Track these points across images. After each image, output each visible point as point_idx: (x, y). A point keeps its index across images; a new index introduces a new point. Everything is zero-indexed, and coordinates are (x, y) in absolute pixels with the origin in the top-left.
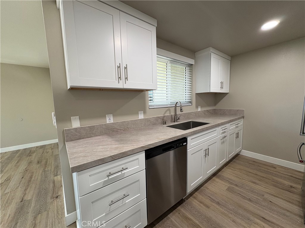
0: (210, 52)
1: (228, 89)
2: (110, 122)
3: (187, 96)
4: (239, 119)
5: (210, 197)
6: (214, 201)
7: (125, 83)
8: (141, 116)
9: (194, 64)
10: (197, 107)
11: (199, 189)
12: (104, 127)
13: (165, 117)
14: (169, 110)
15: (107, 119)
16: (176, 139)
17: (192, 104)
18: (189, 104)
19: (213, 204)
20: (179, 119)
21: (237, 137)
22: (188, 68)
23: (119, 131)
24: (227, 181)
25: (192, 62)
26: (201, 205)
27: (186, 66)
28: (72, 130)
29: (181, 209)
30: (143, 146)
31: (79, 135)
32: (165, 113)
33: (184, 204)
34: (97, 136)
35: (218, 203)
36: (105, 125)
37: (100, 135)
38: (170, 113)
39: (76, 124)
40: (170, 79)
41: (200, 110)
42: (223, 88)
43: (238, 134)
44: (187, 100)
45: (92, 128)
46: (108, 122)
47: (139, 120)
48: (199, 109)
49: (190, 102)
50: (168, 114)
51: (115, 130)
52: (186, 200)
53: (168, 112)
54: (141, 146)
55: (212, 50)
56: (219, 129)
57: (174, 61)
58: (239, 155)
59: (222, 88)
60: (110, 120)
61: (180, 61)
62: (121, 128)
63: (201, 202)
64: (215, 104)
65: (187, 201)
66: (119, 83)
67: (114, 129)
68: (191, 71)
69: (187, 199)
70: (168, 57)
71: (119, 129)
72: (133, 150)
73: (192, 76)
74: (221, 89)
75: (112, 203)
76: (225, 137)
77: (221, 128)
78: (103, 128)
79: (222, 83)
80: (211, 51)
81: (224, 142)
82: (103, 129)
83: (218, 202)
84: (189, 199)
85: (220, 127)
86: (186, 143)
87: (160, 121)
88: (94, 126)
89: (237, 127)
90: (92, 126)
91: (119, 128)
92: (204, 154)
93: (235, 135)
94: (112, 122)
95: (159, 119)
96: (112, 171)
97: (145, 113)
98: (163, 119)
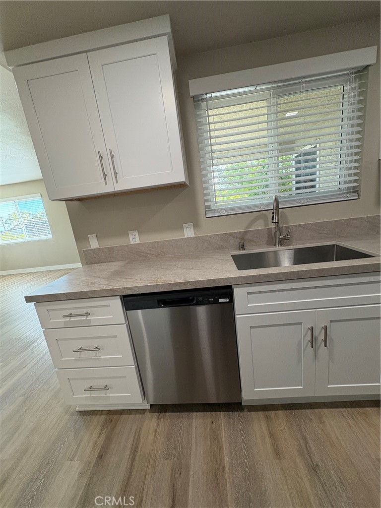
2: (136, 243)
5: (306, 442)
6: (307, 457)
7: (117, 182)
8: (189, 233)
11: (295, 409)
12: (126, 249)
14: (265, 218)
15: (131, 237)
17: (359, 196)
19: (298, 460)
20: (285, 238)
23: (149, 256)
25: (364, 57)
27: (347, 81)
28: (90, 252)
29: (222, 418)
31: (98, 257)
32: (251, 223)
33: (236, 414)
34: (118, 261)
35: (314, 469)
36: (127, 246)
37: (122, 261)
38: (266, 225)
39: (94, 244)
40: (276, 141)
44: (342, 186)
45: (111, 250)
46: (132, 243)
47: (182, 239)
49: (354, 191)
51: (142, 254)
52: (246, 410)
60: (134, 239)
63: (272, 435)
65: (246, 413)
66: (106, 184)
67: (141, 252)
69: (249, 411)
71: (148, 254)
82: (125, 252)
83: (317, 465)
84: (253, 413)
88: (113, 248)
90: (111, 247)
91: (150, 252)
92: (310, 339)
94: (138, 242)
96: (74, 312)
97: (196, 226)
98: (243, 239)
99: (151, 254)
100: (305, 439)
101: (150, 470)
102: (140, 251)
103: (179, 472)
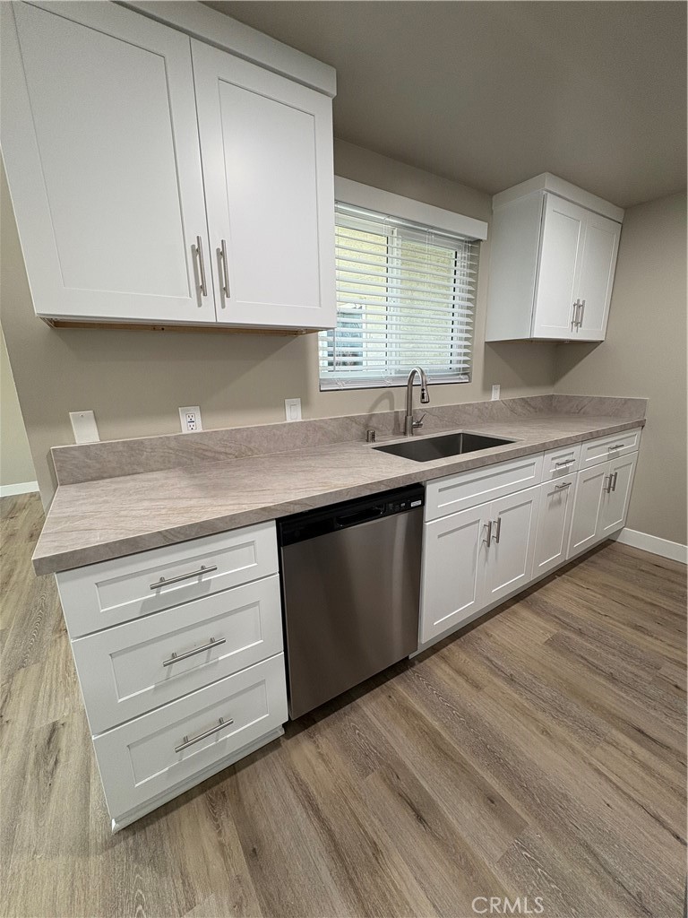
0: (545, 192)
1: (602, 329)
2: (194, 431)
3: (455, 350)
4: (623, 429)
5: (491, 661)
6: (500, 673)
7: (223, 306)
8: (294, 414)
9: (484, 237)
10: (487, 389)
11: (462, 636)
12: (173, 444)
13: (374, 419)
14: (390, 397)
15: (184, 421)
16: (383, 489)
17: (470, 378)
18: (462, 377)
19: (496, 680)
20: (419, 425)
21: (611, 487)
22: (467, 254)
23: (222, 457)
24: (556, 617)
25: (478, 229)
26: (460, 680)
27: (459, 247)
28: (76, 453)
29: (397, 686)
30: (270, 507)
31: (98, 466)
33: (409, 672)
34: (153, 471)
35: (511, 680)
36: (176, 438)
37: (162, 470)
38: (392, 407)
39: (86, 433)
40: (399, 295)
41: (498, 399)
42: (581, 323)
43: (613, 478)
44: (454, 366)
45: (134, 448)
46: (185, 431)
47: (284, 425)
48: (495, 396)
49: (466, 372)
50: (383, 409)
51: (209, 454)
52: (416, 662)
53: (386, 402)
54: (263, 506)
55: (548, 182)
56: (545, 463)
57: (413, 230)
58: (614, 544)
59: (577, 323)
60: (191, 423)
61: (432, 228)
62: (228, 450)
63: (459, 672)
64: (554, 378)
65: (418, 666)
66: (200, 305)
67: (206, 450)
68: (474, 265)
69: (421, 662)
70: (389, 216)
71: (221, 453)
72: (233, 517)
73: (476, 283)
74: (575, 328)
75: (175, 659)
76: (565, 486)
77: (553, 459)
78: (171, 449)
79: (579, 306)
80: (546, 187)
81: (559, 502)
82: (171, 451)
83: (511, 675)
84: (427, 661)
85: (549, 456)
86: (419, 503)
87: (356, 430)
88: (141, 443)
89: (611, 457)
90: (135, 442)
91: (223, 450)
92: (486, 538)
93: (603, 483)
94: (200, 430)
95: (354, 424)
96: (168, 574)
97: (305, 404)
98: (366, 426)
99: (226, 453)
100: (488, 658)
101: (354, 804)
102: (204, 447)
103: (395, 776)
